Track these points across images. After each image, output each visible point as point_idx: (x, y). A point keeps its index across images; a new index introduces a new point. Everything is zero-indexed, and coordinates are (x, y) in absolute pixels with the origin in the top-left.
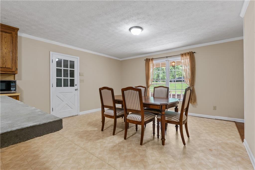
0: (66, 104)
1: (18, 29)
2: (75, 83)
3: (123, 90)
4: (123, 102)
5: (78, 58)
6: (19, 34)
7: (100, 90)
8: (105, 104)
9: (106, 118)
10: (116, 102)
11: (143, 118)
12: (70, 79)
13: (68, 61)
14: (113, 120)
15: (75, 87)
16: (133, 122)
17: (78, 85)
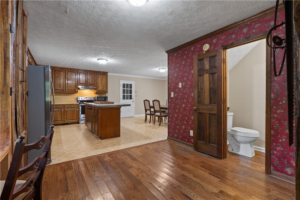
0: (128, 109)
1: (108, 72)
2: (133, 97)
3: (153, 101)
4: (153, 107)
5: (134, 82)
6: (109, 74)
7: (144, 101)
8: (146, 109)
9: (147, 115)
10: (151, 107)
11: (161, 114)
12: (130, 90)
13: (128, 84)
14: (150, 116)
15: (133, 100)
16: (157, 116)
17: (134, 99)
